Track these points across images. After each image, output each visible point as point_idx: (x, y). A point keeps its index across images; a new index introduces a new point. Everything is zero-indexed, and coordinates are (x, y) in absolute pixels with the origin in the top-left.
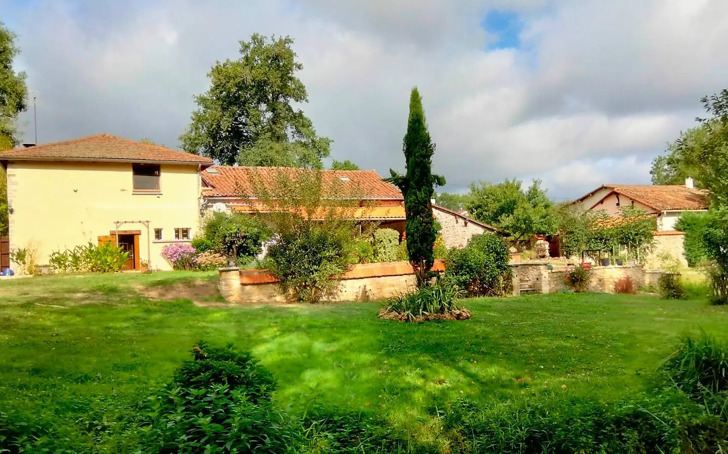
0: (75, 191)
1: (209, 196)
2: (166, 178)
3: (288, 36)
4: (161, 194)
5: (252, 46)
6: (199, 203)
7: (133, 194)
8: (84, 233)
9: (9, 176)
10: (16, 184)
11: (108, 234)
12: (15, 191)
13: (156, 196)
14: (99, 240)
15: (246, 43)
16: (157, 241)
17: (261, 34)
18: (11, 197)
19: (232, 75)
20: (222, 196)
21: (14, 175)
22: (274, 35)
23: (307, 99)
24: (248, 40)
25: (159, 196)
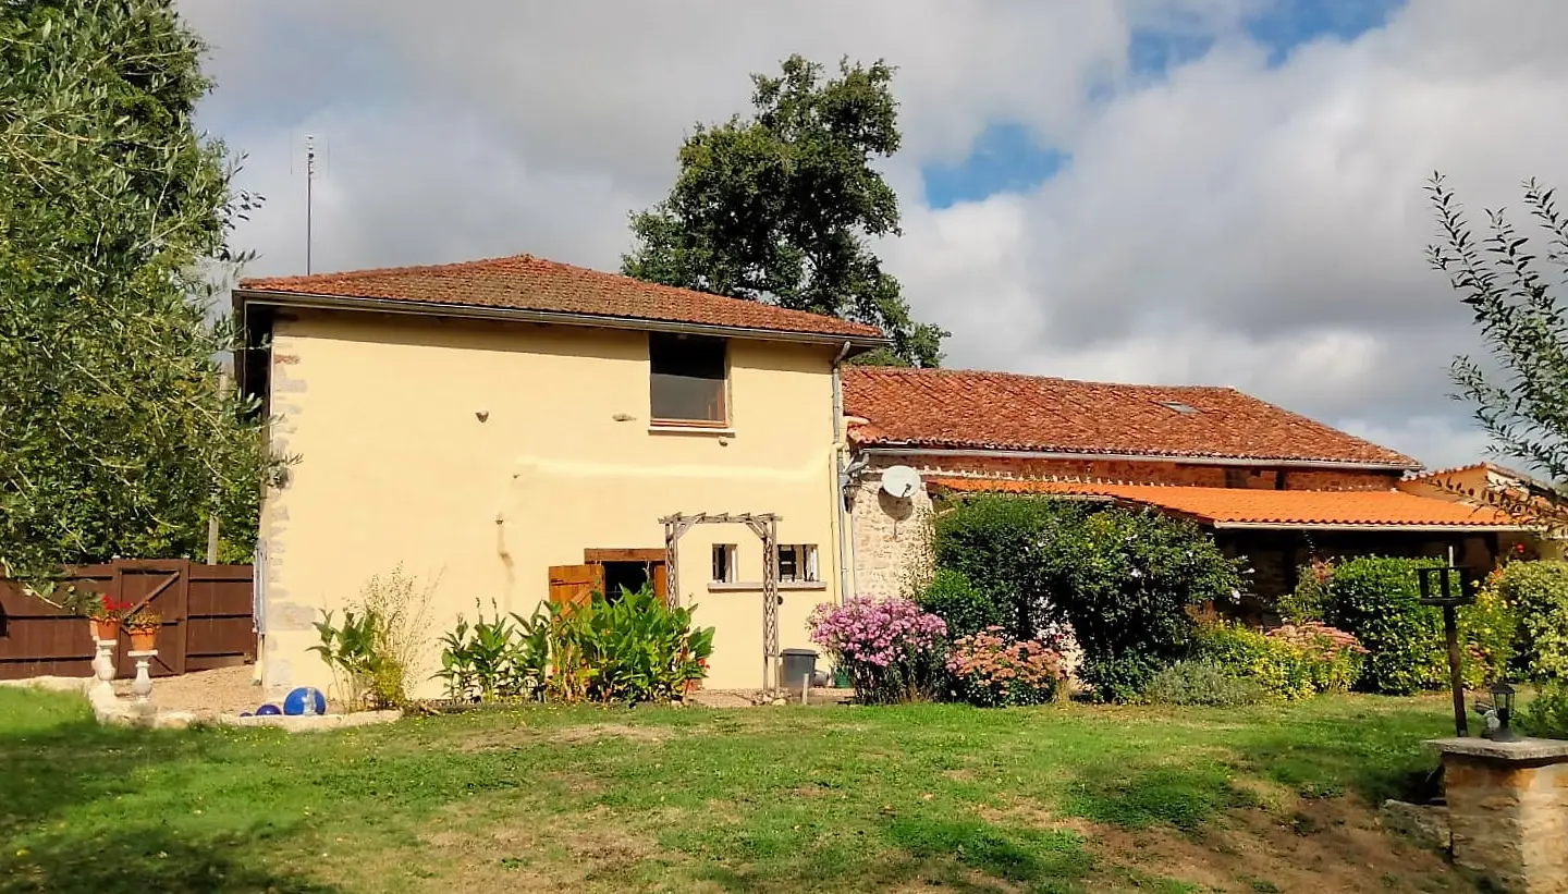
0: (482, 418)
1: (874, 445)
2: (746, 384)
3: (881, 61)
4: (732, 435)
5: (783, 88)
6: (840, 466)
7: (651, 433)
8: (504, 556)
9: (280, 359)
10: (299, 386)
11: (580, 561)
12: (297, 411)
13: (715, 441)
14: (553, 582)
15: (770, 79)
16: (719, 585)
17: (809, 57)
18: (279, 431)
19: (749, 153)
20: (911, 445)
21: (293, 360)
22: (846, 57)
23: (899, 226)
24: (775, 73)
25: (723, 439)
